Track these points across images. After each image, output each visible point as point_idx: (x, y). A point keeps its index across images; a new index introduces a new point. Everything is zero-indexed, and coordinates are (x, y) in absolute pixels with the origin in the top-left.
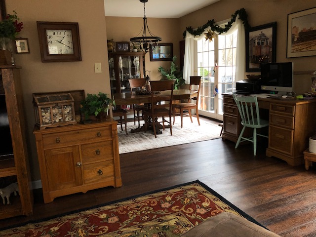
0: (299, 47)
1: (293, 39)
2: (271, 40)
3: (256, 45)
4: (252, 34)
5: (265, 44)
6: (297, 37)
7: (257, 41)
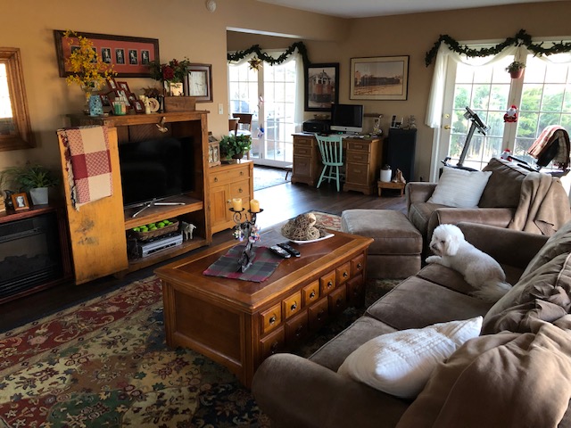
0: (362, 91)
1: (356, 82)
2: (333, 80)
3: (317, 82)
4: (312, 71)
5: (327, 83)
6: (359, 81)
7: (317, 79)
